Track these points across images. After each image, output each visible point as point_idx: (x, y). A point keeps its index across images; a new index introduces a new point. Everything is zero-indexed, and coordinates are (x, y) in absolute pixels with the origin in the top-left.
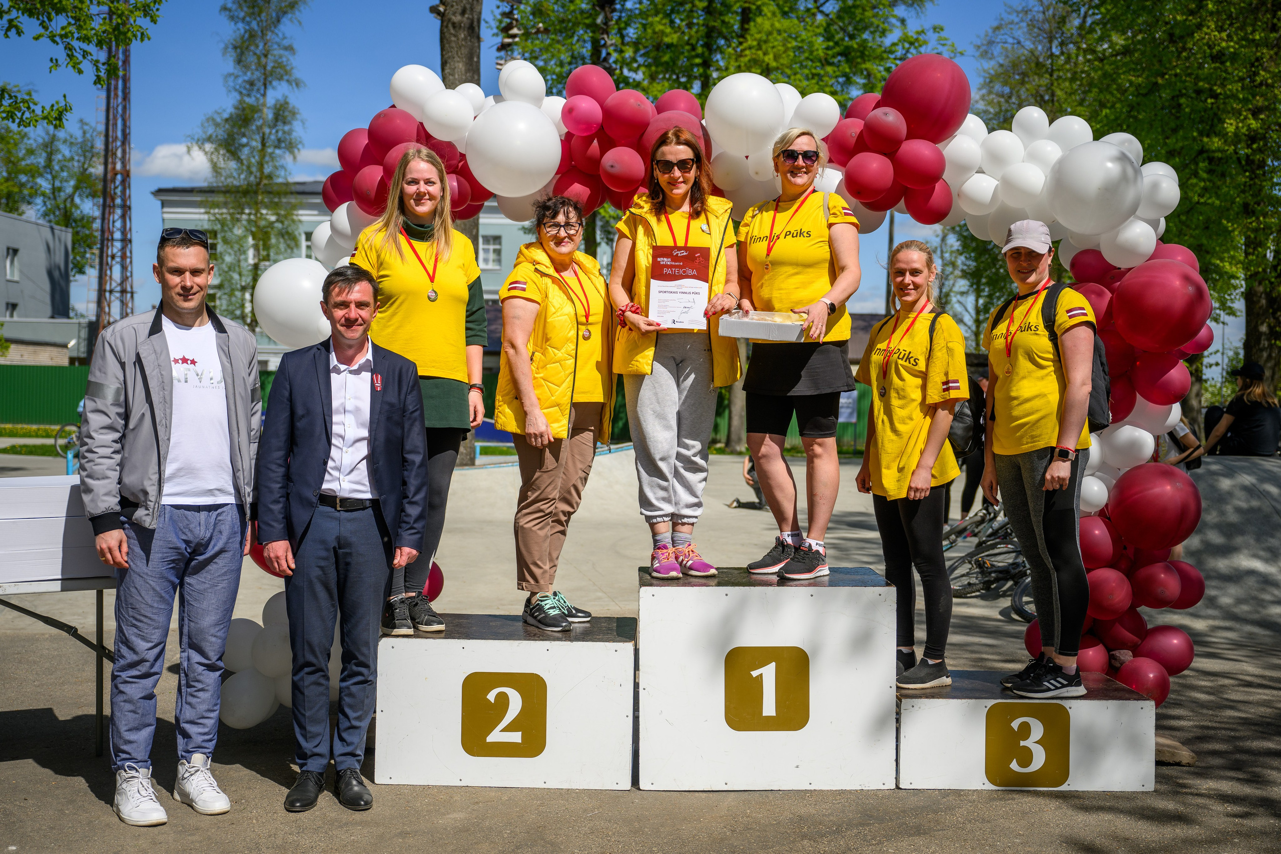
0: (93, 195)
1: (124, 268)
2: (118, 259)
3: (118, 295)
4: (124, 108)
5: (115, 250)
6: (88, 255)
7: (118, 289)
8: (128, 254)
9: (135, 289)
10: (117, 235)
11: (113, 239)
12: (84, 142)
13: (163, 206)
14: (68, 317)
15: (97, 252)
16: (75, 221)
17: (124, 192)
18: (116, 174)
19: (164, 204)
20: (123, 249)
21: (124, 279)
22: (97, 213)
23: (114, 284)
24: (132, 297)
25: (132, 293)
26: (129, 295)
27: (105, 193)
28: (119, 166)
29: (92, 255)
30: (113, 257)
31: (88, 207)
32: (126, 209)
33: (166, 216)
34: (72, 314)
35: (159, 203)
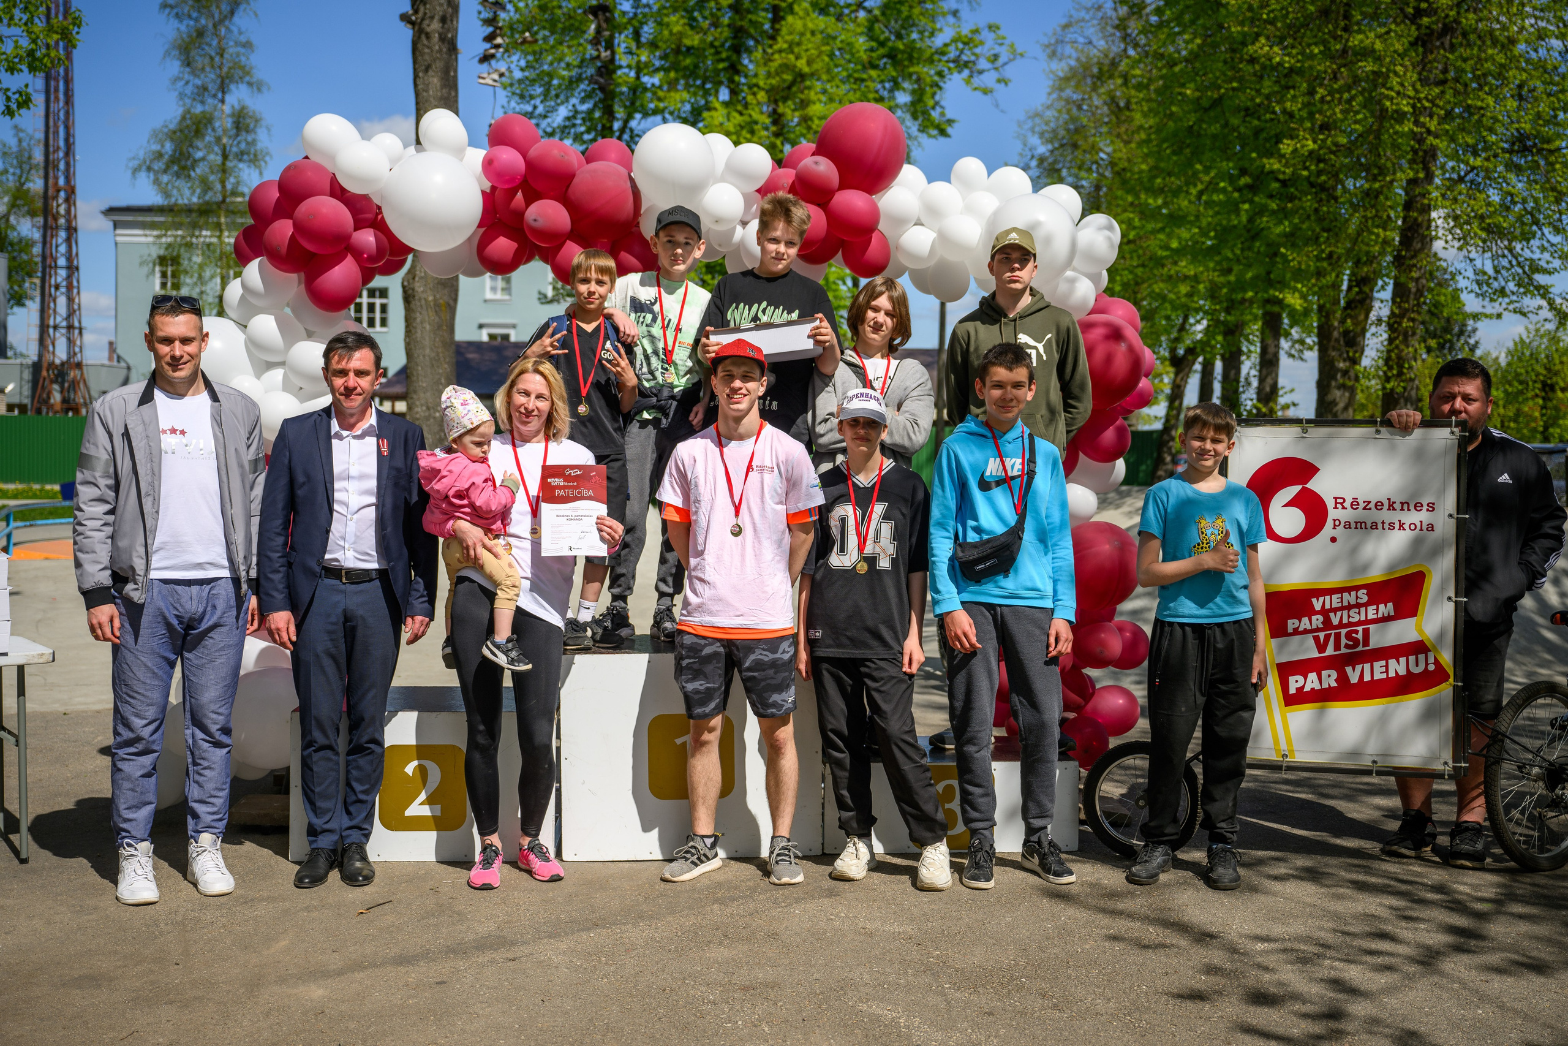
0: (32, 214)
1: (70, 300)
2: (63, 290)
3: (64, 331)
4: (67, 113)
5: (59, 279)
6: (27, 285)
7: (64, 324)
8: (75, 283)
9: (84, 324)
10: (62, 262)
11: (56, 266)
12: (21, 151)
13: (115, 227)
14: (6, 357)
15: (37, 281)
16: (11, 244)
17: (68, 211)
18: (58, 191)
19: (116, 225)
20: (69, 277)
21: (71, 313)
22: (37, 235)
23: (59, 319)
24: (81, 333)
25: (81, 329)
26: (77, 332)
27: (46, 211)
28: (61, 182)
29: (31, 286)
30: (57, 287)
31: (27, 228)
32: (71, 230)
33: (119, 239)
34: (10, 353)
35: (111, 224)
